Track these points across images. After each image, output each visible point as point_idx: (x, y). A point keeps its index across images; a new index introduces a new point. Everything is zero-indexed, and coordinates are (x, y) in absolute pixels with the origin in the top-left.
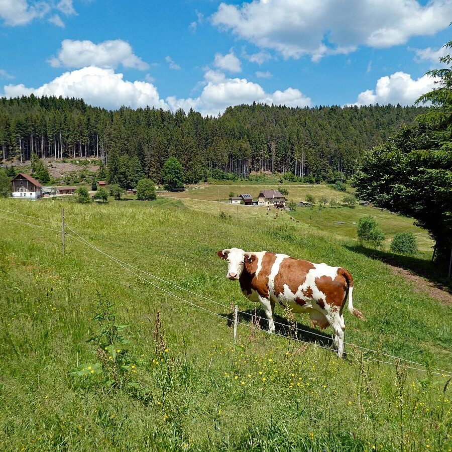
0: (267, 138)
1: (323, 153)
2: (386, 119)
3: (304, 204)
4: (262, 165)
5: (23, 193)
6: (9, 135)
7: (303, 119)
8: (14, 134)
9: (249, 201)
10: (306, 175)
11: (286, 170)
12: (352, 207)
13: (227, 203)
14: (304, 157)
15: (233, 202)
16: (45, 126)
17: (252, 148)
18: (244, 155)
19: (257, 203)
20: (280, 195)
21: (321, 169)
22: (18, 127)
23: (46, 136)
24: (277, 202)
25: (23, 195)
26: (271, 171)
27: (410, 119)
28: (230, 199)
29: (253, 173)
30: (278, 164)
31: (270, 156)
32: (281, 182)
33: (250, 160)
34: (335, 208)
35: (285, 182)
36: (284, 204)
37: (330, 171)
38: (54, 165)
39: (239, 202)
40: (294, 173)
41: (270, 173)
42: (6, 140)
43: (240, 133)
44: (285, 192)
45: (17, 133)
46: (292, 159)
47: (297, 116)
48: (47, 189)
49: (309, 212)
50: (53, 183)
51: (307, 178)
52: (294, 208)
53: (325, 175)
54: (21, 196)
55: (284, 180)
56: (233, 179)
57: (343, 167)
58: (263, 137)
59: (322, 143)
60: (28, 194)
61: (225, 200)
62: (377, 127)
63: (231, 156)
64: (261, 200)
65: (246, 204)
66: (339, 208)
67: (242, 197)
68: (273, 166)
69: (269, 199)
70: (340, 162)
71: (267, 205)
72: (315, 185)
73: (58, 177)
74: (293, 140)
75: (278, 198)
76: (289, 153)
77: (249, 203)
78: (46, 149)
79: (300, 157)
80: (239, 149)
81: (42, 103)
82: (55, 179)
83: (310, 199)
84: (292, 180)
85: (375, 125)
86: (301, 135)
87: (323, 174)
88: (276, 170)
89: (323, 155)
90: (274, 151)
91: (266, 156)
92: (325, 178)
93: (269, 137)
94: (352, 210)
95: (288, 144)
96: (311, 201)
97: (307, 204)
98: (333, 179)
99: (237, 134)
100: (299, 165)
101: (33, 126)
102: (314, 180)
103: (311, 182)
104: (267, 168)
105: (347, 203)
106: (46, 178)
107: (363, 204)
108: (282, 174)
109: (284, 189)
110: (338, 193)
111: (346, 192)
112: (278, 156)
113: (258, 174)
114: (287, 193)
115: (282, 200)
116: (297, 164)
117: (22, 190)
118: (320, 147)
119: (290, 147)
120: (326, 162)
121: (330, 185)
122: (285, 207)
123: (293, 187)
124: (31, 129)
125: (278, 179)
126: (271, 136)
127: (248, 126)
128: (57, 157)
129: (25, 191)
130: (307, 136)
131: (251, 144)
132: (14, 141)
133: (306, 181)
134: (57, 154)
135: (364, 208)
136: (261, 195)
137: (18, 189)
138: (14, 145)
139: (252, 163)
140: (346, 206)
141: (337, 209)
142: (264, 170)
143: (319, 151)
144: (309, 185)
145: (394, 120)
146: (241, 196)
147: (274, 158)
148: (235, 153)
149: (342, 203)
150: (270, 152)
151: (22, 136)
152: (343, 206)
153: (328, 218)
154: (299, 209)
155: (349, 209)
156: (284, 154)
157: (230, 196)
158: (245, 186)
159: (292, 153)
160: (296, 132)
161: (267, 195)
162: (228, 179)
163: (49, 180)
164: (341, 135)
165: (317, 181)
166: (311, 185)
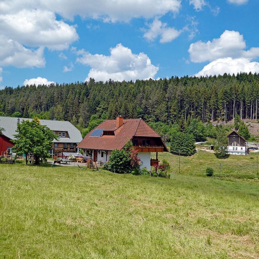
5: (235, 147)
6: (217, 101)
8: (221, 101)
16: (245, 94)
22: (225, 95)
23: (244, 101)
25: (235, 149)
38: (252, 125)
42: (214, 105)
45: (223, 100)
48: (250, 145)
50: (253, 140)
54: (234, 149)
60: (239, 148)
73: (256, 135)
78: (244, 112)
81: (238, 78)
82: (255, 137)
101: (236, 94)
106: (247, 135)
117: (234, 144)
124: (234, 97)
128: (252, 118)
129: (237, 145)
132: (221, 106)
134: (252, 116)
137: (231, 144)
138: (221, 109)
151: (227, 102)
163: (249, 137)
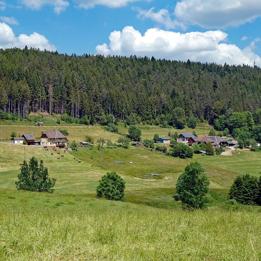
0: (44, 81)
1: (97, 97)
2: (145, 69)
3: (84, 144)
4: (39, 107)
7: (75, 65)
9: (32, 141)
10: (81, 117)
11: (62, 112)
12: (126, 148)
13: (10, 143)
14: (79, 100)
15: (16, 142)
17: (31, 89)
18: (23, 96)
19: (39, 143)
20: (62, 136)
21: (95, 112)
24: (59, 143)
26: (49, 112)
27: (164, 71)
28: (12, 139)
29: (32, 114)
30: (55, 106)
31: (47, 98)
32: (59, 123)
33: (29, 101)
34: (112, 148)
35: (62, 123)
36: (66, 144)
37: (103, 113)
39: (22, 142)
40: (69, 114)
41: (48, 114)
43: (19, 75)
44: (65, 133)
46: (68, 101)
47: (69, 62)
49: (90, 152)
51: (82, 120)
52: (76, 149)
53: (98, 117)
55: (61, 121)
56: (13, 119)
57: (114, 111)
58: (41, 79)
59: (95, 88)
61: (6, 140)
62: (139, 75)
63: (10, 97)
64: (44, 140)
65: (29, 144)
66: (115, 148)
67: (25, 137)
68: (51, 108)
69: (52, 140)
70: (111, 106)
71: (50, 145)
72: (90, 127)
74: (69, 84)
75: (61, 139)
76: (65, 96)
77: (31, 143)
79: (75, 100)
80: (19, 90)
83: (89, 140)
84: (69, 121)
85: (137, 74)
86: (76, 79)
87: (96, 116)
88: (53, 111)
89: (96, 99)
90: (51, 93)
91: (44, 98)
92: (98, 120)
93: (46, 80)
94: (126, 150)
95: (64, 87)
96: (90, 141)
97: (86, 144)
98: (106, 121)
99: (16, 76)
100: (75, 108)
102: (88, 121)
103: (86, 123)
104: (44, 109)
105: (121, 144)
107: (134, 145)
108: (59, 115)
109: (64, 129)
110: (112, 134)
111: (118, 133)
112: (55, 99)
113: (37, 114)
114: (67, 134)
115: (64, 140)
116: (73, 106)
118: (94, 91)
119: (66, 90)
120: (99, 105)
121: (103, 127)
122: (66, 147)
123: (70, 128)
125: (56, 121)
126: (48, 79)
127: (26, 68)
130: (81, 81)
131: (30, 86)
133: (81, 123)
135: (136, 148)
136: (44, 136)
139: (31, 104)
140: (120, 146)
141: (114, 149)
142: (42, 111)
143: (92, 95)
144: (84, 126)
145: (152, 70)
146: (23, 136)
147: (51, 100)
148: (14, 93)
149: (118, 144)
150: (48, 94)
152: (118, 146)
153: (108, 158)
154: (80, 149)
155: (124, 149)
156: (60, 97)
157: (12, 136)
158: (24, 126)
159: (68, 96)
160: (71, 76)
161: (49, 136)
162: (8, 119)
164: (109, 81)
165: (91, 123)
166: (86, 126)
